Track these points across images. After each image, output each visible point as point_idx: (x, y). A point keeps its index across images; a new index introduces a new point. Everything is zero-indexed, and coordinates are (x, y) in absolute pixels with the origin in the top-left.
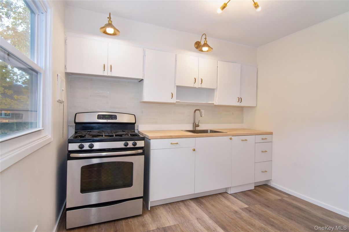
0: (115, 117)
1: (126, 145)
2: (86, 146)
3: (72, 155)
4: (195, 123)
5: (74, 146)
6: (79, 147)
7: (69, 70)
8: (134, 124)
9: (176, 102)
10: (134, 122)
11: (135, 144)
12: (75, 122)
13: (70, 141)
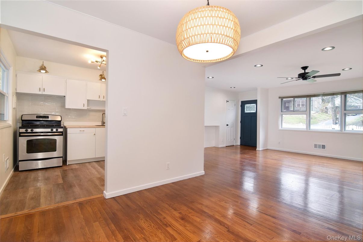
0: (48, 117)
1: (52, 130)
2: (29, 130)
3: (22, 134)
4: (103, 122)
5: (23, 130)
6: (26, 130)
7: (18, 91)
8: (60, 121)
9: (87, 109)
10: (61, 120)
11: (57, 130)
12: (22, 120)
13: (20, 128)
